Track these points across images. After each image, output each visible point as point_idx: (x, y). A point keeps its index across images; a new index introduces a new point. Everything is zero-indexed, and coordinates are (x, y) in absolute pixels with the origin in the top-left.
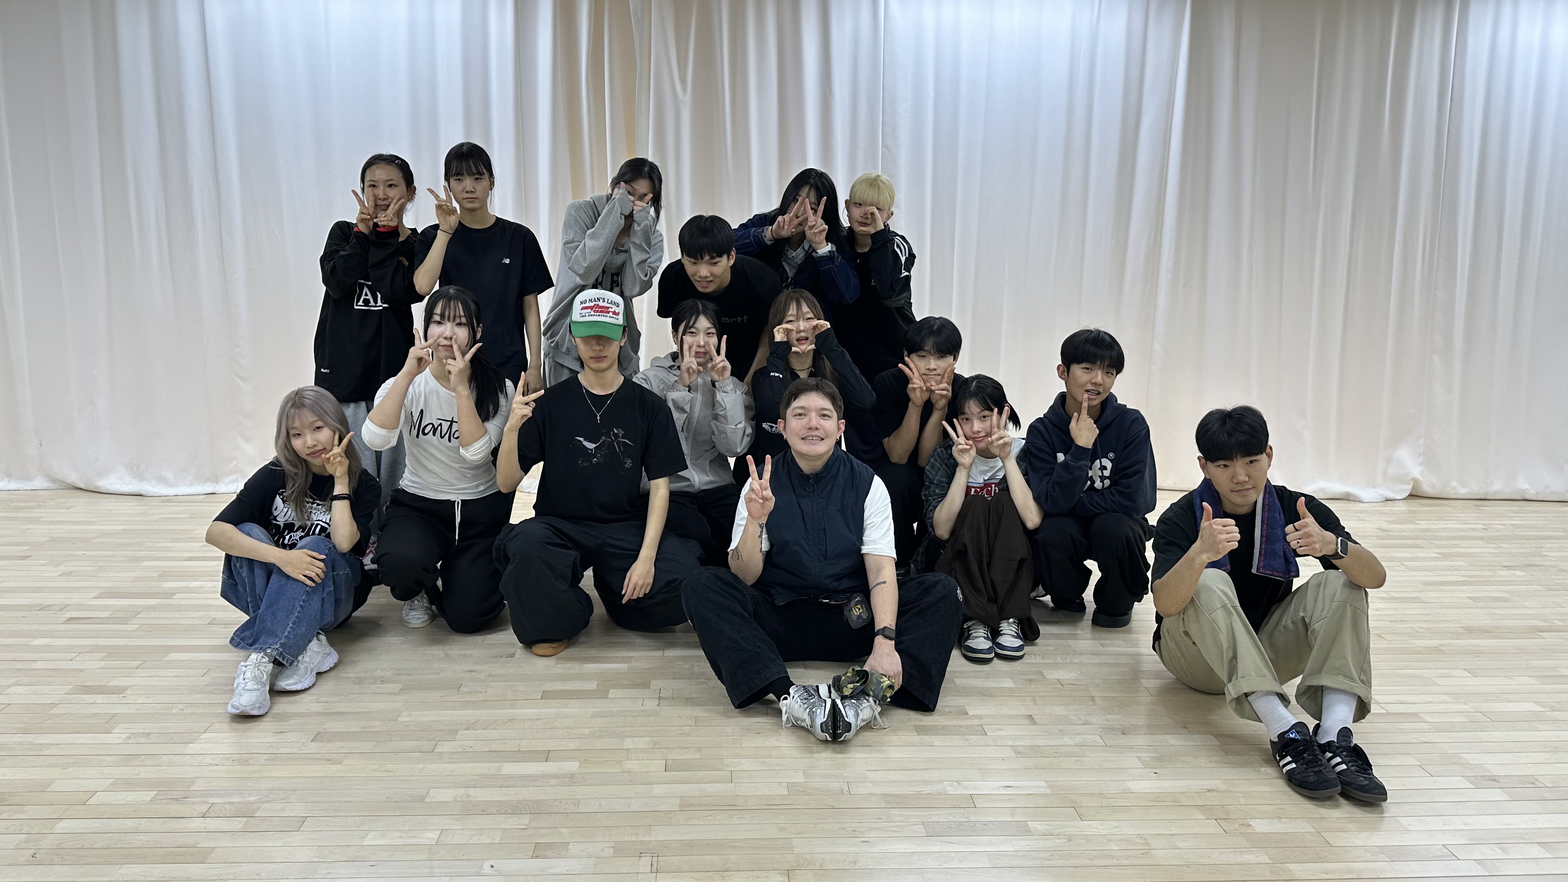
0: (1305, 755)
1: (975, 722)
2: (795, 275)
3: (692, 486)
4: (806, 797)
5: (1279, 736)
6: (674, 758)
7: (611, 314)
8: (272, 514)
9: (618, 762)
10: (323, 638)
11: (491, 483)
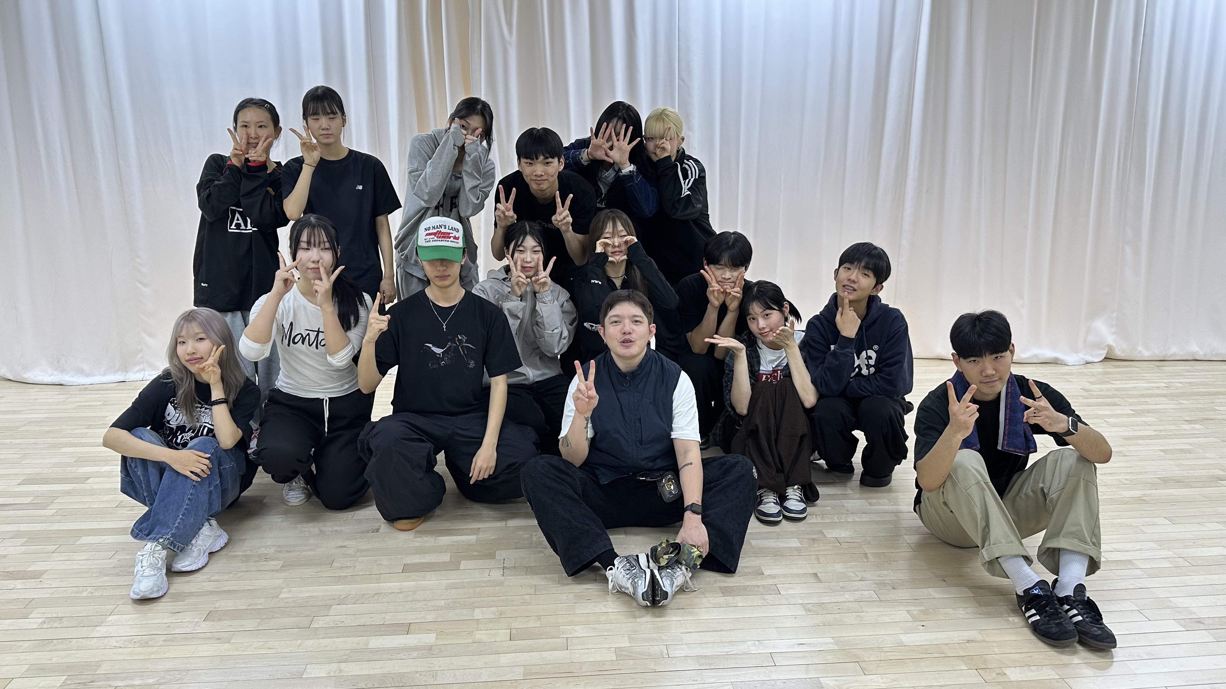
0: (1047, 609)
1: (770, 582)
2: (608, 191)
3: (527, 379)
4: (631, 662)
5: (1024, 591)
6: (517, 627)
7: (452, 238)
8: (164, 417)
9: (469, 633)
10: (214, 522)
11: (354, 381)
